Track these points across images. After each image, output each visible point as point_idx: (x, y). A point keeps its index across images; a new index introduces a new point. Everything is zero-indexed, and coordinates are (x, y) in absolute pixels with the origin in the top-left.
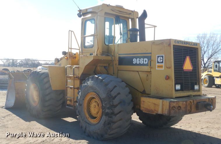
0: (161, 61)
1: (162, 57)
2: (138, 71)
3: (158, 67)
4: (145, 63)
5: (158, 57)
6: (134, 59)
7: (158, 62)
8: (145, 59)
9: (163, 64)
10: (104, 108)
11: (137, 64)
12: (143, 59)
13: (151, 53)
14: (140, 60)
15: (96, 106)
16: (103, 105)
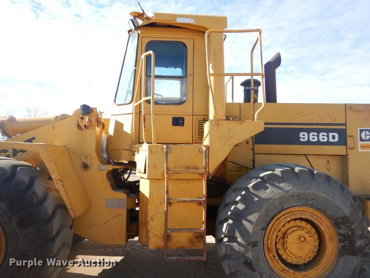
0: (368, 138)
2: (305, 155)
3: (363, 147)
4: (331, 140)
5: (361, 131)
6: (301, 134)
7: (362, 140)
8: (331, 134)
10: (343, 238)
11: (308, 143)
12: (325, 134)
13: (345, 125)
14: (318, 136)
15: (307, 236)
16: (342, 232)
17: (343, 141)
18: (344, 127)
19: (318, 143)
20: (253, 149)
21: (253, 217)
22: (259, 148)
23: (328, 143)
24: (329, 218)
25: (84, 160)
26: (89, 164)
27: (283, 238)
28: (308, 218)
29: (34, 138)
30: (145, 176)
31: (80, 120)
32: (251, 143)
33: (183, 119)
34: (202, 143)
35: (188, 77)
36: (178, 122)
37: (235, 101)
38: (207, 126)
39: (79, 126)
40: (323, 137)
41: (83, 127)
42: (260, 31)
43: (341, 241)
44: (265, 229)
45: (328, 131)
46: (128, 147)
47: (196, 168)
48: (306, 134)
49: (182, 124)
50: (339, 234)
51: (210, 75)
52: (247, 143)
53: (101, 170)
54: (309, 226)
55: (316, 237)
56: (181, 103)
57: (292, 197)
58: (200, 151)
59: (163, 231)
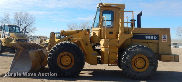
0: (165, 38)
1: (166, 36)
2: (147, 43)
3: (163, 40)
4: (154, 38)
5: (163, 36)
6: (146, 37)
7: (163, 38)
8: (154, 37)
9: (166, 39)
10: (150, 62)
11: (148, 39)
12: (153, 37)
13: (159, 34)
14: (151, 37)
15: (142, 62)
16: (150, 61)
17: (158, 39)
18: (158, 35)
19: (151, 39)
20: (132, 41)
21: (128, 56)
22: (134, 40)
23: (153, 39)
24: (147, 57)
25: (86, 43)
26: (88, 44)
27: (136, 62)
28: (142, 57)
29: (73, 37)
30: (104, 47)
31: (85, 32)
32: (131, 39)
33: (112, 32)
34: (117, 39)
35: (114, 20)
36: (111, 33)
37: (128, 27)
38: (119, 35)
39: (85, 34)
40: (152, 38)
41: (86, 34)
42: (133, 11)
43: (150, 63)
44: (132, 59)
45: (154, 36)
46: (97, 39)
47: (116, 45)
48: (147, 37)
49: (112, 34)
50: (149, 61)
51: (120, 22)
52: (130, 39)
53: (91, 45)
54: (143, 60)
55: (144, 62)
56: (112, 28)
57: (138, 52)
58: (117, 41)
59: (108, 60)
